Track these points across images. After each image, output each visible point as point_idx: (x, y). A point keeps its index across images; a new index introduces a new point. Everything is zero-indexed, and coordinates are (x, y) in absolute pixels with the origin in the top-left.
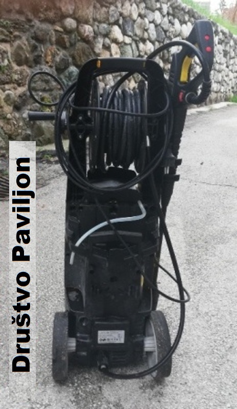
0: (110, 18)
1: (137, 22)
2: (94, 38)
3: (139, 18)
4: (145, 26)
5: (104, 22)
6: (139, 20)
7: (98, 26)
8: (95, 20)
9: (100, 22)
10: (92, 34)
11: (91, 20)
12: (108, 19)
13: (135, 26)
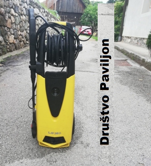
0: (10, 5)
1: (19, 7)
2: (5, 14)
3: (20, 6)
4: (22, 9)
5: (8, 7)
6: (20, 7)
7: (6, 9)
8: (5, 6)
9: (6, 7)
10: (4, 12)
11: (3, 6)
12: (9, 6)
13: (19, 9)
